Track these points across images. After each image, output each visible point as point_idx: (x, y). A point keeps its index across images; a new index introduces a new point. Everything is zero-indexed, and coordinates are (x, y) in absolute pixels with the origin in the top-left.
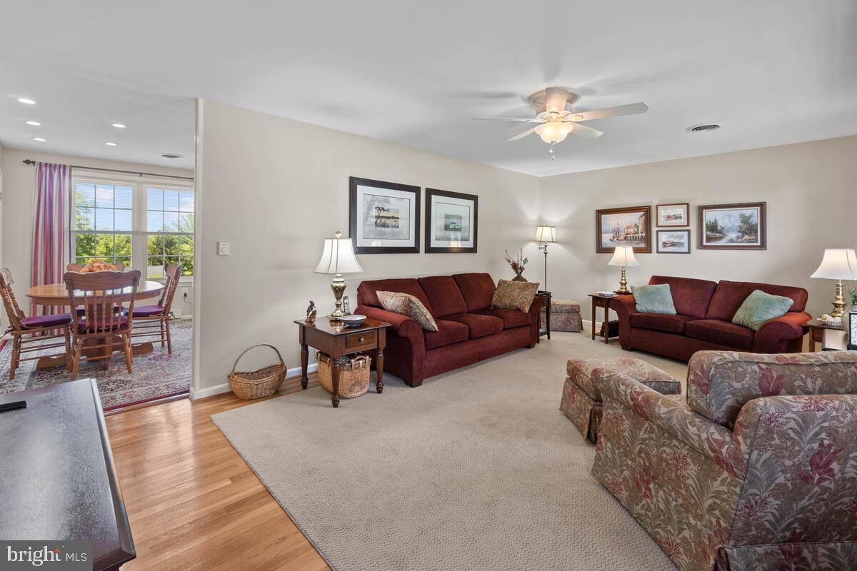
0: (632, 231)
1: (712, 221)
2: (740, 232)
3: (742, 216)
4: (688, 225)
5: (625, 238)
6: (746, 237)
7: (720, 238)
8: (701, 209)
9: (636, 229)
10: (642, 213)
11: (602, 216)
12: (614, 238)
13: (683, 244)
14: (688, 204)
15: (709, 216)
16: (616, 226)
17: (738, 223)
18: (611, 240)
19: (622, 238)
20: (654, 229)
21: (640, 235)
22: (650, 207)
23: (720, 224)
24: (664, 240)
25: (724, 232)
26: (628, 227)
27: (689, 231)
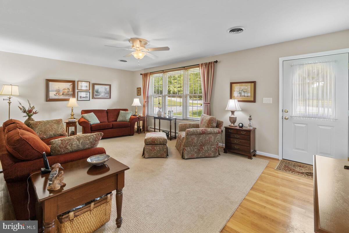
0: (66, 91)
1: (97, 89)
2: (104, 93)
3: (105, 88)
4: (89, 90)
5: (63, 94)
6: (106, 95)
7: (99, 95)
8: (94, 85)
9: (68, 90)
10: (71, 83)
11: (50, 82)
12: (56, 94)
13: (88, 97)
14: (90, 82)
15: (96, 87)
16: (58, 88)
17: (104, 90)
18: (55, 95)
19: (61, 94)
20: (76, 91)
21: (70, 93)
22: (75, 81)
23: (99, 90)
24: (80, 95)
25: (100, 93)
26: (64, 89)
27: (89, 92)
